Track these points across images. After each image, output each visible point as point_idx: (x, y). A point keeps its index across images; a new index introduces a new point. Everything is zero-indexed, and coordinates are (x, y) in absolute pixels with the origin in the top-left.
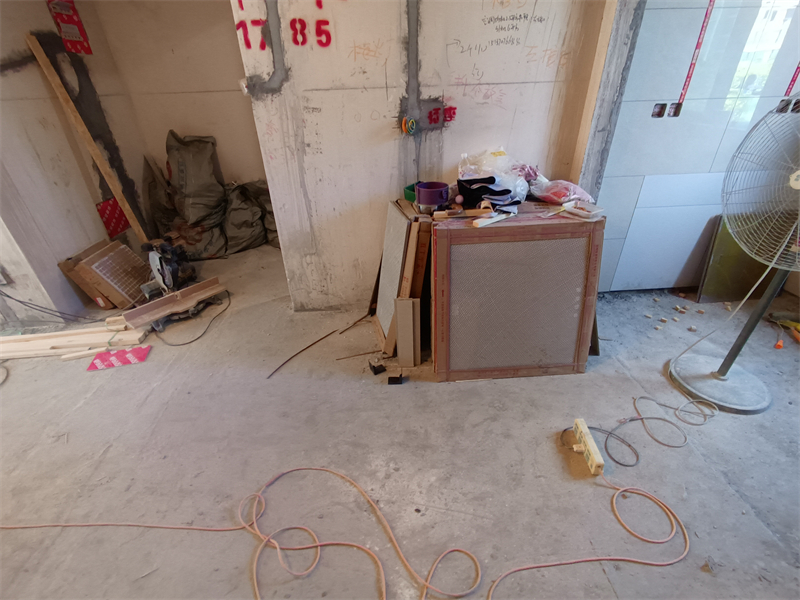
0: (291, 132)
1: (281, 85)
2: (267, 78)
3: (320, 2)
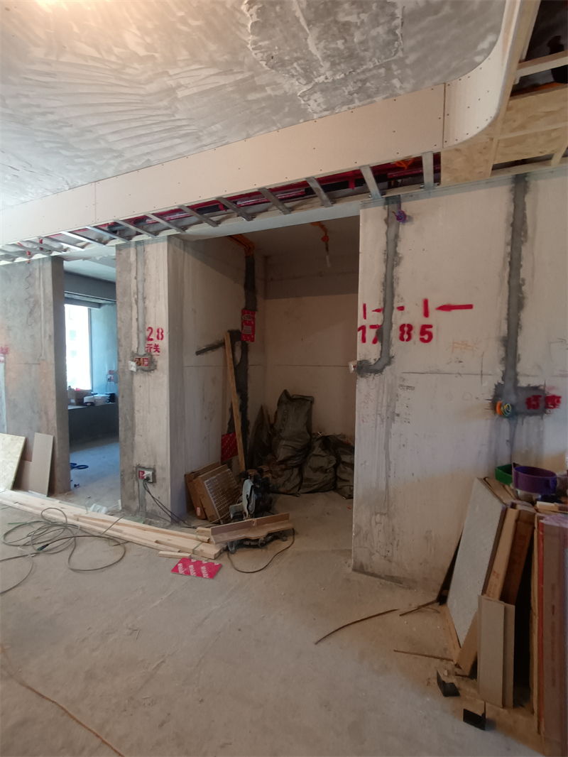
0: (385, 403)
1: (384, 368)
2: (373, 362)
3: (426, 314)
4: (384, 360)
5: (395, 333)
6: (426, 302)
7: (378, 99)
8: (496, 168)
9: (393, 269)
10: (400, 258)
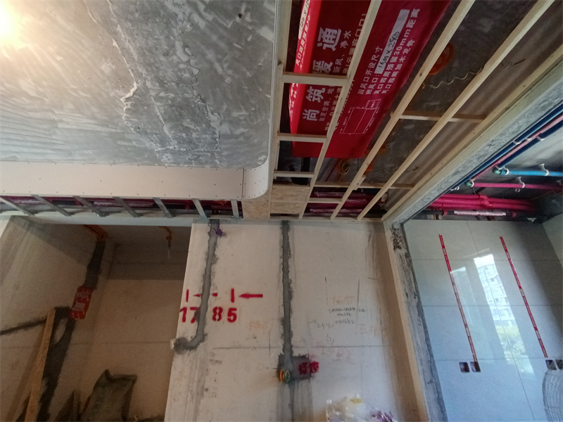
0: (196, 379)
1: (198, 344)
3: (233, 300)
4: (199, 338)
5: (210, 314)
6: (233, 291)
7: (208, 166)
8: (272, 215)
9: (211, 265)
10: (217, 259)
